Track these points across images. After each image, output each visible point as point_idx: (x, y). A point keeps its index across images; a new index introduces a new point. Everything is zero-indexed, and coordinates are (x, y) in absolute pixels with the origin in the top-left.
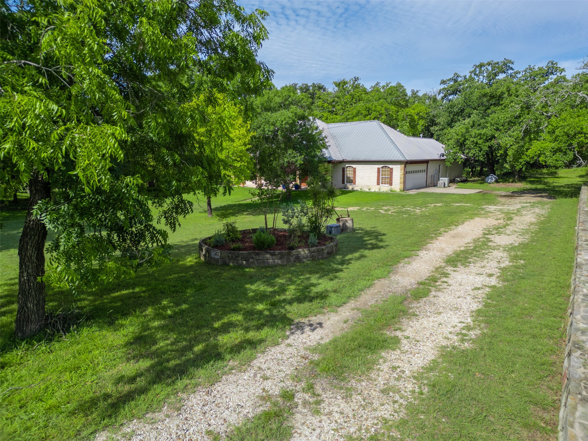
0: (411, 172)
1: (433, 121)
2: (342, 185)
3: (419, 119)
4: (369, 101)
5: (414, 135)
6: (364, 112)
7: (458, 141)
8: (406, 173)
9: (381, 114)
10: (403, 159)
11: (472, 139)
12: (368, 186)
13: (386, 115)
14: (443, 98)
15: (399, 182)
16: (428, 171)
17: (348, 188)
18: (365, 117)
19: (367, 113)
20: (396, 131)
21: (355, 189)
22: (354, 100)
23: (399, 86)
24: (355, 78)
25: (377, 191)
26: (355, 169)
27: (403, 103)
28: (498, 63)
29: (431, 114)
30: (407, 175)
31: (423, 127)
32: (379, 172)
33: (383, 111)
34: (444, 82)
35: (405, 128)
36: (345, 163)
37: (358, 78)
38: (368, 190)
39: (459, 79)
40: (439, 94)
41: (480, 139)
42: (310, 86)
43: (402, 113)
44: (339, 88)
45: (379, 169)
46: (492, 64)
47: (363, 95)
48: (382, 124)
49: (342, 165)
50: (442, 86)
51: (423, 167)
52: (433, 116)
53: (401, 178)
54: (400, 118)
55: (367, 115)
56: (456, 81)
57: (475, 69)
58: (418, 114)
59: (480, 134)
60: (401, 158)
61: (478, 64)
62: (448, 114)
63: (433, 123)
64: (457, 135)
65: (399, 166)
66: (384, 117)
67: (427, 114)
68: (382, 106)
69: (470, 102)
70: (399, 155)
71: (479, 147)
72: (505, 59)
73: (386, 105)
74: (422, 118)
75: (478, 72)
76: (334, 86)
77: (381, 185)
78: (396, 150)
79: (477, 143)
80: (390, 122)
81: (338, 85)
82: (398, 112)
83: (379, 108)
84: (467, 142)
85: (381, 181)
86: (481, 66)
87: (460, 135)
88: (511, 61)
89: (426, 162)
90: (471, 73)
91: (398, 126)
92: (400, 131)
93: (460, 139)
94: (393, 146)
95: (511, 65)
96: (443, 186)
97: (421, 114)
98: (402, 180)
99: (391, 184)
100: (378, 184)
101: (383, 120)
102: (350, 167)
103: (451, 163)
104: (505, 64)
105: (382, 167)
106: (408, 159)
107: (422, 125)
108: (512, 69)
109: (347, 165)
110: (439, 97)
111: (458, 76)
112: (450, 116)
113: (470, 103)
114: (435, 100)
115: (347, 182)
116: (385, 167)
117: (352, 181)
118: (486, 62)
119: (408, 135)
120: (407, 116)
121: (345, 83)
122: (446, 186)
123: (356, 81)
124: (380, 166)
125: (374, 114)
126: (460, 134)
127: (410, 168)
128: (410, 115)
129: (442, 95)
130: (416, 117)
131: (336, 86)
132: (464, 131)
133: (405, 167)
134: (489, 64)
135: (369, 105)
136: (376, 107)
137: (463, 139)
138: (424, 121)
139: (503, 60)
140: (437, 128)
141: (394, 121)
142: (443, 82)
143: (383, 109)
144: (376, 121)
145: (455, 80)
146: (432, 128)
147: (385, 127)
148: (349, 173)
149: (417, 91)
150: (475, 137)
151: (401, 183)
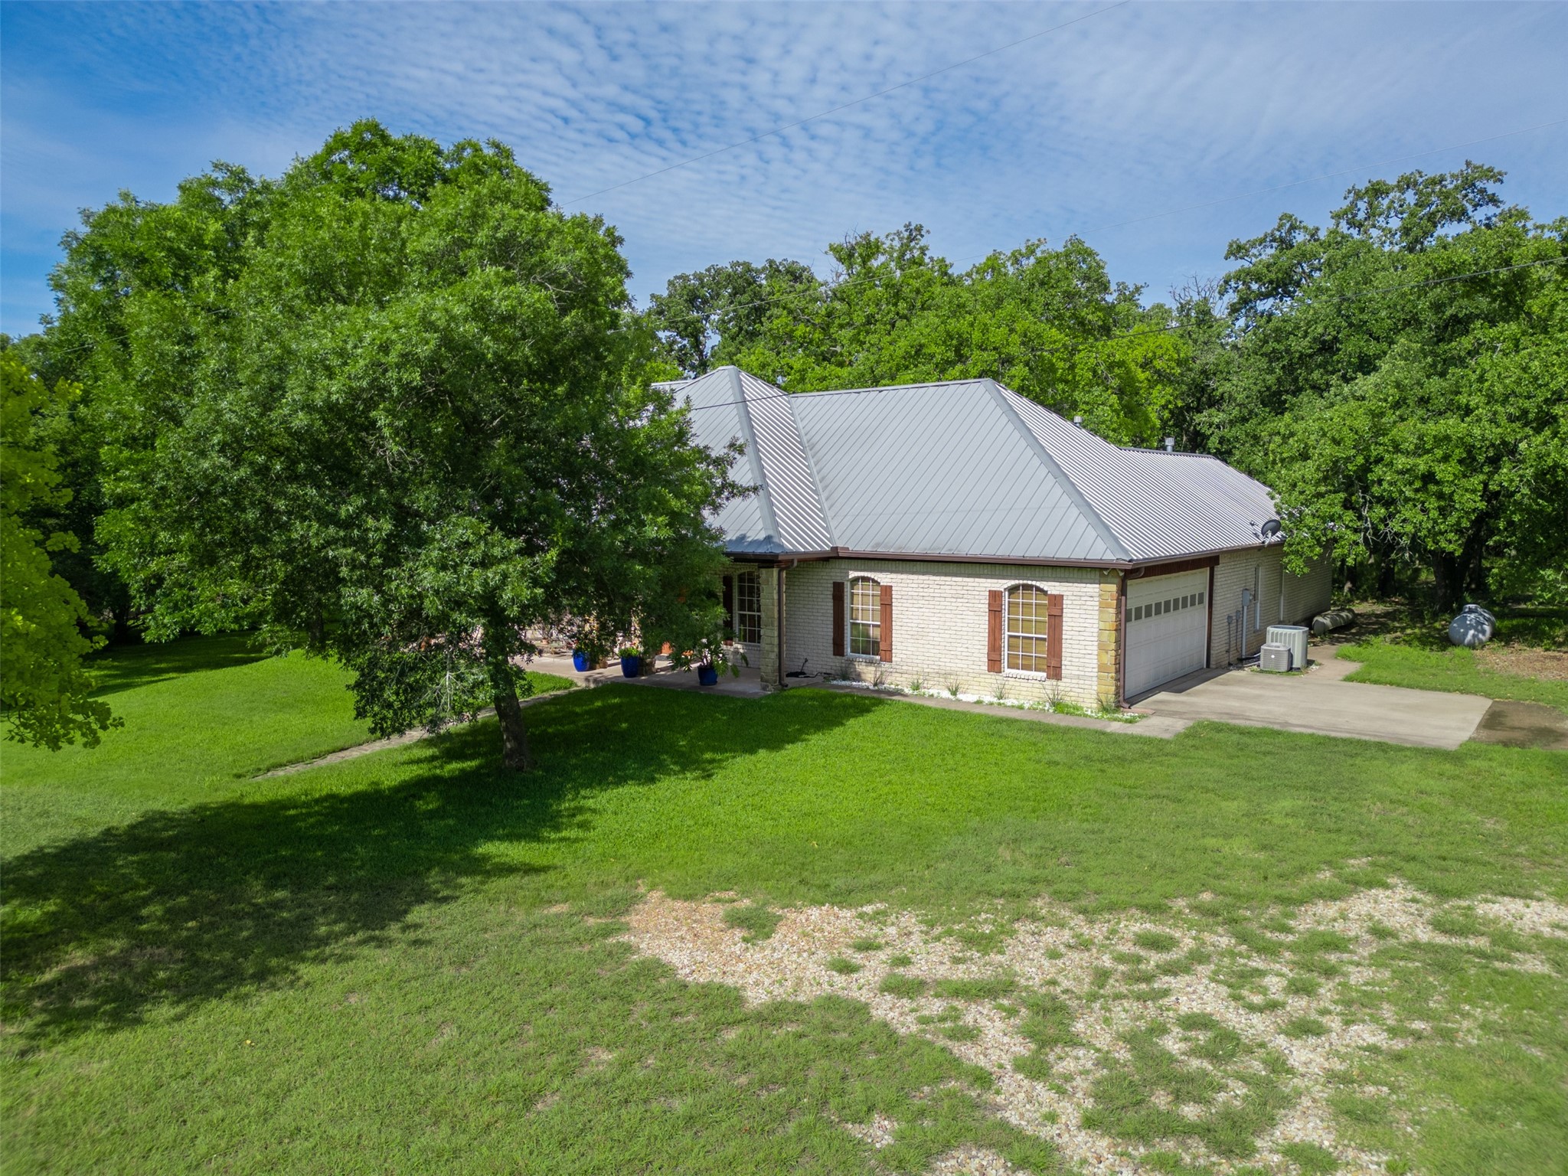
0: (1148, 608)
1: (1203, 390)
2: (834, 663)
3: (1152, 384)
4: (959, 309)
5: (1139, 442)
6: (939, 352)
7: (1335, 467)
8: (1126, 617)
9: (1009, 361)
10: (1109, 556)
11: (1401, 462)
12: (946, 675)
13: (1027, 364)
14: (1234, 310)
15: (1094, 662)
16: (1217, 598)
17: (858, 677)
18: (943, 371)
19: (951, 355)
20: (1068, 424)
21: (891, 682)
22: (902, 305)
23: (1078, 253)
24: (907, 227)
25: (988, 698)
26: (887, 591)
27: (1094, 318)
28: (1442, 179)
29: (1197, 366)
30: (1133, 626)
31: (1166, 414)
32: (995, 612)
33: (1015, 349)
34: (1239, 248)
35: (1104, 412)
36: (844, 564)
37: (919, 229)
38: (946, 694)
39: (1300, 237)
40: (1222, 294)
41: (1446, 459)
42: (757, 271)
43: (1090, 356)
44: (850, 266)
45: (995, 596)
46: (1416, 184)
47: (937, 289)
48: (1009, 394)
49: (833, 574)
50: (1235, 265)
51: (1194, 582)
52: (1204, 372)
53: (1102, 648)
54: (1083, 374)
55: (952, 364)
56: (1285, 244)
57: (1354, 204)
58: (1146, 365)
59: (1443, 440)
60: (1100, 551)
61: (1362, 186)
62: (1263, 364)
63: (1203, 396)
64: (1336, 442)
65: (1093, 589)
66: (1019, 370)
67: (1179, 363)
68: (1012, 331)
69: (1362, 310)
70: (1092, 533)
71: (1440, 496)
72: (1468, 164)
73: (1027, 322)
74: (1162, 377)
75: (1361, 215)
76: (832, 260)
77: (1007, 671)
78: (1075, 511)
79: (1429, 478)
80: (1044, 391)
81: (845, 255)
82: (1074, 351)
83: (997, 335)
84: (1378, 470)
85: (1005, 652)
86: (1377, 191)
87: (1349, 443)
88: (1491, 170)
89: (1209, 561)
90: (1337, 217)
91: (1074, 406)
92: (1083, 425)
93: (1348, 459)
94: (1058, 490)
95: (1491, 187)
96: (1284, 667)
97: (1159, 364)
98: (1109, 658)
99: (1055, 672)
100: (994, 665)
101: (1017, 382)
102: (865, 579)
103: (1308, 561)
104: (1469, 184)
105: (1013, 590)
106: (1137, 556)
107: (1165, 407)
108: (1493, 200)
109: (853, 574)
110: (1220, 309)
111: (1293, 228)
112: (1271, 371)
113: (1365, 317)
114: (1204, 317)
115: (855, 650)
116: (1026, 587)
117: (877, 648)
118: (1392, 181)
119: (1118, 442)
120: (1111, 367)
121: (871, 248)
122: (1297, 662)
123: (911, 239)
124: (1002, 585)
125: (978, 358)
126: (1349, 438)
127: (1143, 592)
128: (1121, 364)
129: (1232, 297)
130: (1141, 375)
131: (840, 259)
132: (1363, 423)
133: (1123, 591)
134: (1406, 183)
135: (961, 325)
136: (985, 330)
137: (1360, 460)
138: (1169, 390)
139: (1459, 167)
140: (1218, 417)
141: (1061, 386)
142: (1237, 250)
143: (1015, 338)
144: (988, 382)
145: (1282, 241)
146: (1200, 418)
147: (1023, 405)
148: (863, 609)
149: (1138, 289)
150: (1420, 450)
151: (1102, 668)
